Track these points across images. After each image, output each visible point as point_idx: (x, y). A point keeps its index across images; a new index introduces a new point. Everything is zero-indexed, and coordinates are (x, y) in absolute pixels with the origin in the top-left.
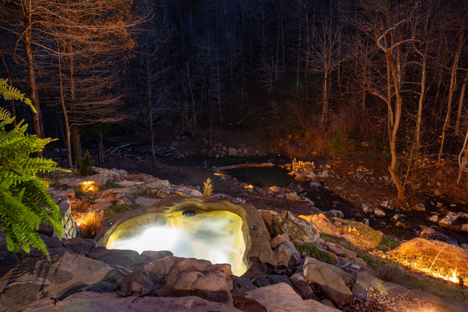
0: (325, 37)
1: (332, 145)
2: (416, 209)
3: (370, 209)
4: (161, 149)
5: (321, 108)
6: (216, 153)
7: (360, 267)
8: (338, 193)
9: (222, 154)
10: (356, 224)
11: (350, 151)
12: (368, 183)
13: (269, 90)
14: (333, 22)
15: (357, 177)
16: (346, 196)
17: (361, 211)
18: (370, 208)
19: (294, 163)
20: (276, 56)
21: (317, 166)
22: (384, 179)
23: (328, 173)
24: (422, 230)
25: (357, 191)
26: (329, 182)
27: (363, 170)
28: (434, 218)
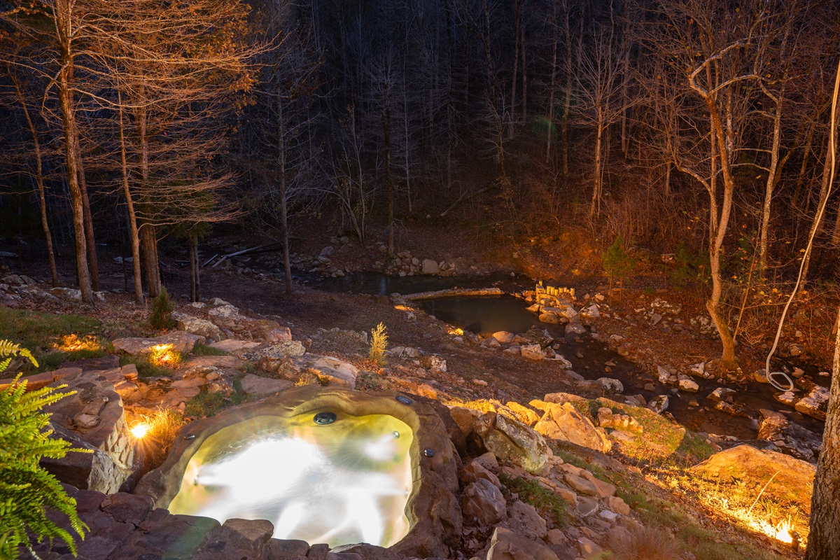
0: (599, 62)
1: (607, 259)
2: (755, 379)
3: (672, 377)
4: (302, 260)
5: (590, 190)
6: (401, 268)
7: (615, 515)
8: (615, 347)
9: (410, 271)
10: (639, 411)
11: (641, 270)
12: (670, 329)
13: (498, 156)
14: (615, 33)
15: (650, 318)
16: (630, 353)
17: (655, 381)
18: (671, 375)
19: (538, 290)
20: (511, 94)
21: (580, 296)
22: (699, 323)
23: (599, 309)
24: (763, 418)
25: (650, 343)
26: (601, 325)
27: (663, 304)
28: (787, 397)
